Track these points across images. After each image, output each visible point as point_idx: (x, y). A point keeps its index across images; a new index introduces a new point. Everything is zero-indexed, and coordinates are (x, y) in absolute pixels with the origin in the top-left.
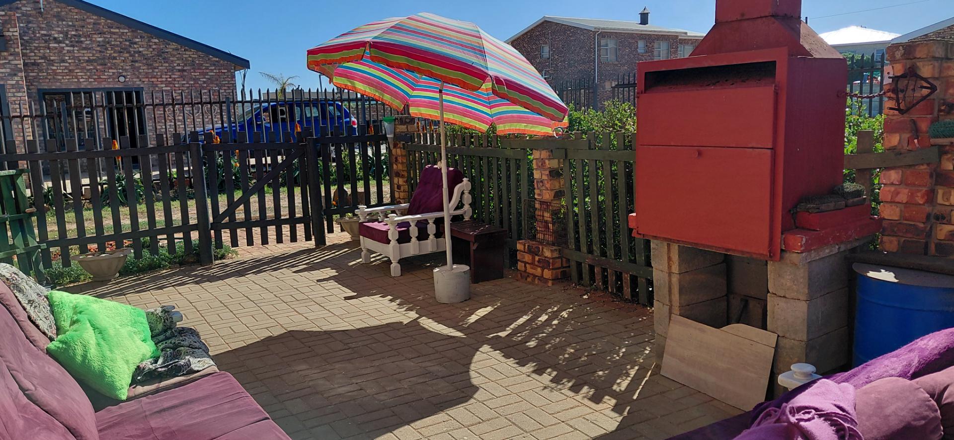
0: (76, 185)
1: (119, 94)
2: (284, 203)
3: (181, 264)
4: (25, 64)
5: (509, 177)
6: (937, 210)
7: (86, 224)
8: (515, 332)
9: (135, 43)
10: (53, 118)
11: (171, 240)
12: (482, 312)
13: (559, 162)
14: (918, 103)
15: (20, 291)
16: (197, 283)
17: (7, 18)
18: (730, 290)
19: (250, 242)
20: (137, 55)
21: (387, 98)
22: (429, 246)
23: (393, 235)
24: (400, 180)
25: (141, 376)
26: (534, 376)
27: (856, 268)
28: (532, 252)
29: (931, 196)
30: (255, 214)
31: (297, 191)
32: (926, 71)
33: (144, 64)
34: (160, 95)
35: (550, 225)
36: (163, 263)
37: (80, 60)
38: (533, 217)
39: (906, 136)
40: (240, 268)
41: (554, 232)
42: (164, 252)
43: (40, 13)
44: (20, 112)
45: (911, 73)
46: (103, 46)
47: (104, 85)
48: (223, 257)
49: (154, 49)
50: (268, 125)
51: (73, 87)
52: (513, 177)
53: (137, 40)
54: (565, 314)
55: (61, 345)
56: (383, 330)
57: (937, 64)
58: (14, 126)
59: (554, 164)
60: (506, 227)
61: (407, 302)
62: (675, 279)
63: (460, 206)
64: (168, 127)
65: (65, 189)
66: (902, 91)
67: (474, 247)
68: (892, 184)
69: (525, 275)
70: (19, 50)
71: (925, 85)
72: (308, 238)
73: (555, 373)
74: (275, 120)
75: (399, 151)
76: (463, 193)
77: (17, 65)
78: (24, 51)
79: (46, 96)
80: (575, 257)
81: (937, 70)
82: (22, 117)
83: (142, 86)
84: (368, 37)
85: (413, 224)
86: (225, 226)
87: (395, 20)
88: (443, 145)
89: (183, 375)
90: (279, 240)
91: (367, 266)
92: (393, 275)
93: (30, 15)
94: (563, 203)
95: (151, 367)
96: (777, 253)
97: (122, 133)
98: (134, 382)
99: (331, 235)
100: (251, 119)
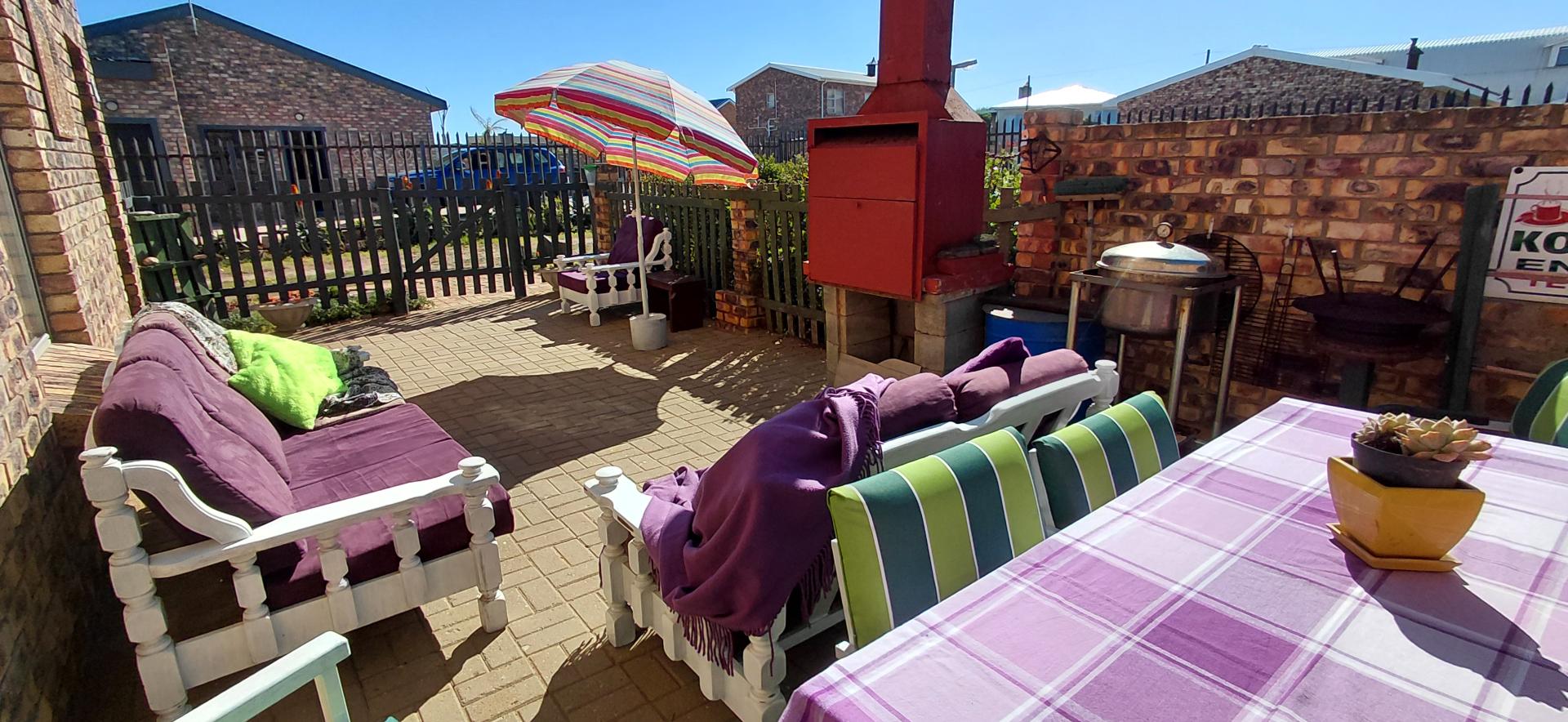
0: (252, 234)
1: (296, 134)
2: (482, 254)
3: (374, 314)
4: (179, 96)
5: (708, 227)
6: (1060, 259)
7: (266, 275)
8: (706, 375)
9: (313, 77)
10: (219, 159)
11: (362, 291)
12: (677, 358)
13: (755, 214)
14: (1047, 163)
15: (196, 328)
16: (391, 332)
17: (153, 41)
18: (893, 331)
19: (447, 293)
20: (315, 90)
21: (582, 144)
22: (628, 296)
23: (591, 285)
24: (603, 230)
25: (327, 408)
26: (717, 411)
27: (985, 308)
28: (731, 301)
29: (1055, 248)
30: (451, 265)
31: (495, 242)
32: (1053, 136)
33: (325, 101)
34: (344, 136)
35: (747, 275)
36: (354, 313)
37: (246, 94)
38: (730, 267)
39: (1038, 193)
40: (438, 317)
41: (750, 282)
42: (354, 302)
43: (195, 37)
44: (179, 151)
45: (1042, 137)
46: (275, 78)
47: (278, 123)
48: (418, 308)
49: (335, 84)
50: (468, 172)
51: (240, 124)
52: (712, 228)
53: (314, 73)
54: (755, 358)
55: (243, 379)
56: (577, 374)
57: (1062, 129)
58: (172, 166)
59: (750, 214)
60: (706, 278)
61: (604, 349)
62: (843, 321)
63: (660, 256)
64: (355, 172)
65: (239, 237)
66: (1035, 153)
67: (672, 296)
68: (1027, 236)
69: (723, 324)
70: (171, 79)
71: (1053, 148)
72: (508, 289)
73: (736, 409)
74: (475, 166)
75: (600, 199)
76: (663, 243)
77: (169, 96)
78: (178, 81)
79: (209, 134)
80: (769, 305)
81: (1063, 135)
82: (181, 157)
83: (323, 125)
84: (555, 84)
85: (611, 274)
86: (420, 276)
87: (584, 67)
88: (637, 193)
89: (370, 407)
90: (478, 290)
91: (567, 316)
92: (592, 324)
93: (182, 39)
94: (758, 253)
95: (337, 400)
96: (919, 295)
97: (302, 176)
98: (321, 414)
99: (531, 286)
100: (450, 165)
